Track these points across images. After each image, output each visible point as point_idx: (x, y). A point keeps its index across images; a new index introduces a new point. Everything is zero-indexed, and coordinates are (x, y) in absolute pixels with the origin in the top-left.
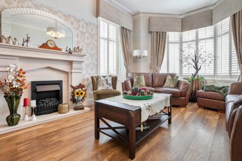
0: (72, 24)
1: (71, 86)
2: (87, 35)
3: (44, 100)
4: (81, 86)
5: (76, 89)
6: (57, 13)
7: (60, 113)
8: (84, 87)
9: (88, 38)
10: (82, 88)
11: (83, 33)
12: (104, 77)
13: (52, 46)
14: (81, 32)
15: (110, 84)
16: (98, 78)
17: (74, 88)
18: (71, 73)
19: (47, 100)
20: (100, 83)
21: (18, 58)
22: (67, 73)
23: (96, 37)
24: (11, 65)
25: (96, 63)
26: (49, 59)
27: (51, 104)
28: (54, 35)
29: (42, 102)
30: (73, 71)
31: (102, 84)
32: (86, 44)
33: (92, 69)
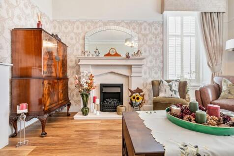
0: (134, 29)
1: (130, 90)
2: (150, 36)
3: (108, 100)
4: (139, 91)
5: (134, 93)
6: (120, 24)
7: (118, 114)
8: (142, 91)
9: (151, 40)
10: (139, 93)
11: (145, 35)
12: (168, 82)
13: (113, 54)
14: (143, 35)
15: (175, 91)
16: (160, 83)
17: (132, 92)
18: (131, 77)
19: (110, 100)
20: (162, 88)
21: (90, 66)
22: (127, 77)
23: (161, 36)
24: (85, 72)
25: (161, 66)
26: (112, 65)
27: (112, 104)
28: (130, 45)
29: (107, 101)
30: (133, 75)
31: (164, 90)
32: (149, 46)
33: (156, 73)
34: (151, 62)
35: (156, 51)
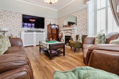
33: (84, 32)
34: (81, 27)
35: (84, 22)
